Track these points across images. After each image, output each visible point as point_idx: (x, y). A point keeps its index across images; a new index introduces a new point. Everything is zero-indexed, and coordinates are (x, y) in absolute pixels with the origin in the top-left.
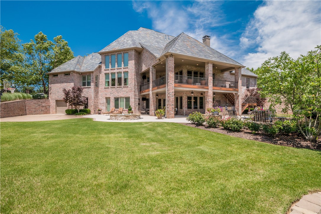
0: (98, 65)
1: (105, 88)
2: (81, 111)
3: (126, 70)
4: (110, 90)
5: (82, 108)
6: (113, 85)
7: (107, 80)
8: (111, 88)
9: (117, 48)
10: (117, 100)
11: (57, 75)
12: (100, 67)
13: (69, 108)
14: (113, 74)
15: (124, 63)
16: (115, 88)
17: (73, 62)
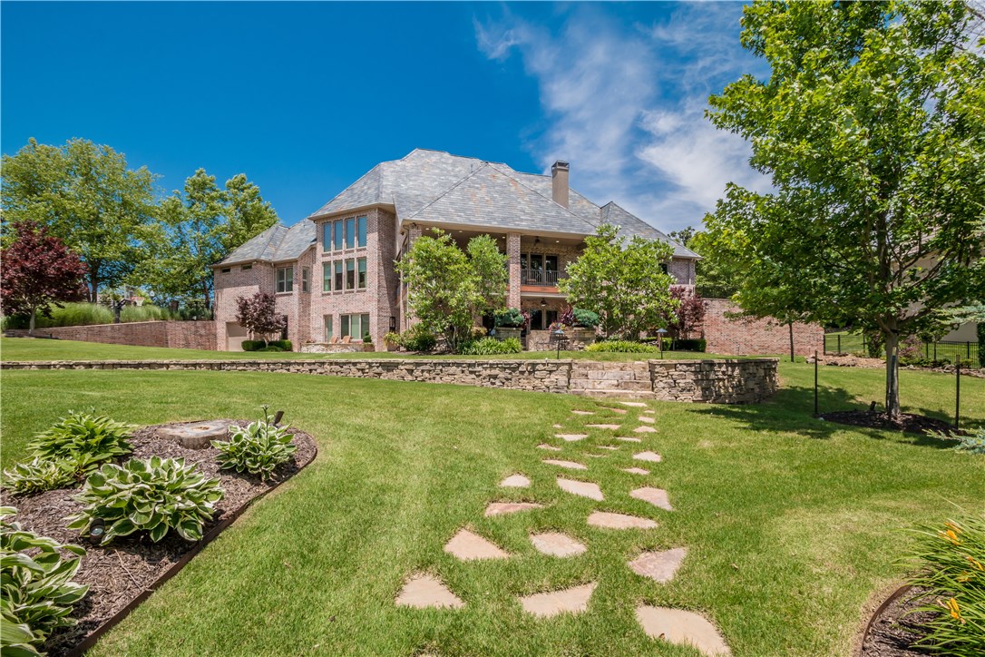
0: (309, 245)
1: (323, 295)
2: (271, 344)
3: (362, 254)
4: (332, 299)
5: (276, 337)
6: (339, 286)
7: (327, 278)
8: (334, 294)
9: (345, 207)
10: (345, 319)
11: (229, 270)
12: (313, 249)
13: (251, 337)
14: (337, 263)
15: (358, 239)
16: (341, 293)
17: (263, 238)
